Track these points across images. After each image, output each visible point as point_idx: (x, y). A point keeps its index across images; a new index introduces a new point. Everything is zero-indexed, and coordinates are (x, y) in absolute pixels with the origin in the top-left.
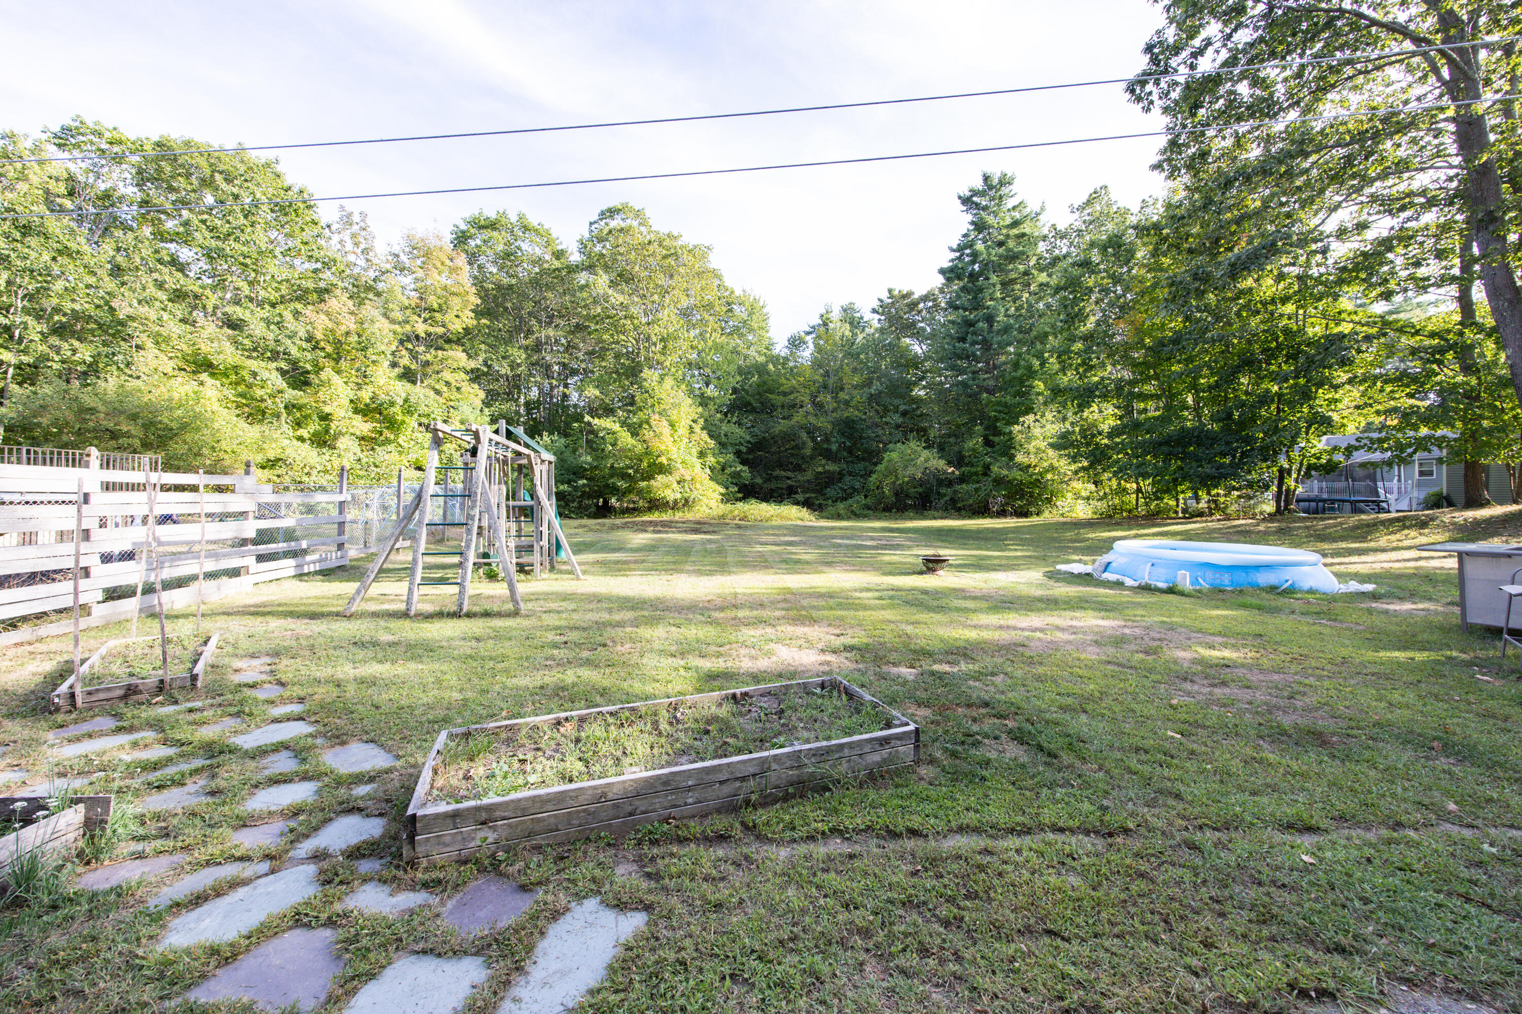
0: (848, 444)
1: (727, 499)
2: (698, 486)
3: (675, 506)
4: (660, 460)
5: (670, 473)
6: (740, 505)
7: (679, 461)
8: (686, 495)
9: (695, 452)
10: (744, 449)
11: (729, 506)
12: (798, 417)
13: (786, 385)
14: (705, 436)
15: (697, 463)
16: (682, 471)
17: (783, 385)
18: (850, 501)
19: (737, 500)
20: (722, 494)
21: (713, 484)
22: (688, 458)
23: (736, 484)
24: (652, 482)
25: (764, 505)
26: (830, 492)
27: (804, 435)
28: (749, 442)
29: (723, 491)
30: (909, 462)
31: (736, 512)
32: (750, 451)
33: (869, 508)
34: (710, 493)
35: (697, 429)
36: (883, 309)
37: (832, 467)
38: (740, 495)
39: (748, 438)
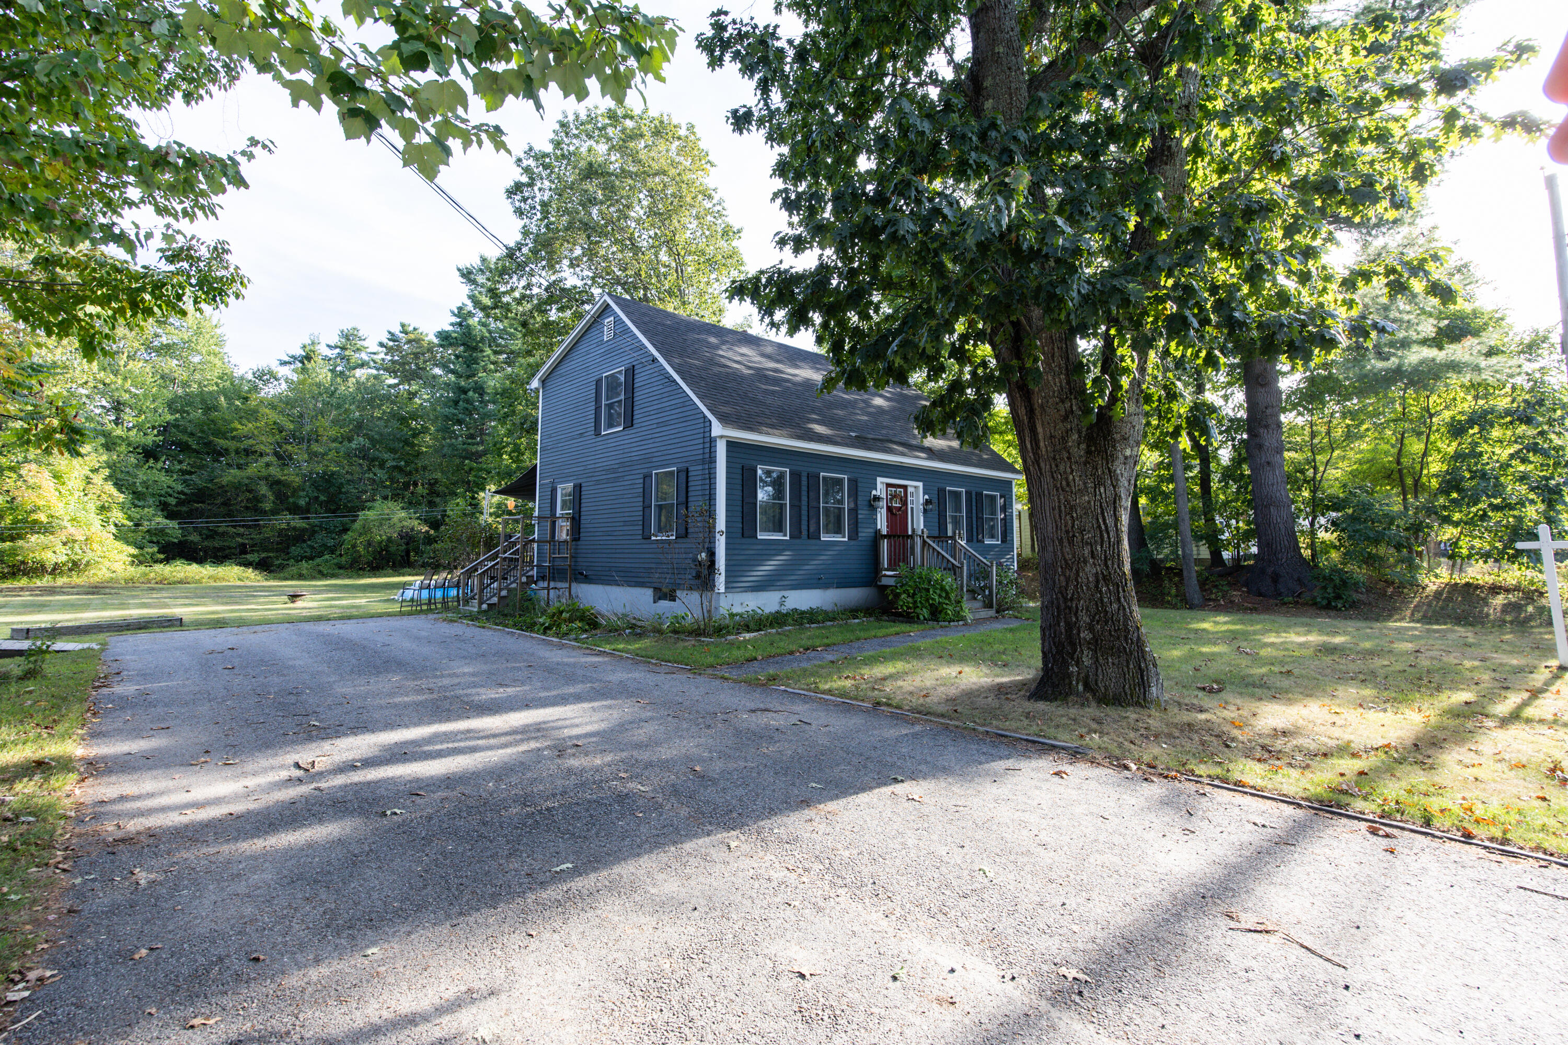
0: (322, 498)
1: (138, 561)
2: (95, 546)
3: (56, 570)
4: (34, 516)
5: (52, 533)
6: (158, 567)
7: (67, 518)
8: (76, 558)
9: (92, 507)
10: (172, 501)
11: (142, 569)
12: (254, 468)
13: (242, 428)
14: (110, 488)
15: (96, 521)
16: (72, 530)
17: (237, 430)
18: (318, 560)
19: (156, 562)
20: (133, 556)
21: (120, 545)
22: (81, 515)
23: (158, 543)
24: (20, 543)
25: (195, 567)
26: (295, 550)
27: (263, 489)
28: (182, 493)
29: (134, 551)
30: (383, 521)
31: (152, 575)
32: (180, 503)
33: (340, 568)
34: (113, 555)
35: (98, 479)
36: (393, 344)
37: (298, 522)
38: (162, 556)
39: (180, 488)
